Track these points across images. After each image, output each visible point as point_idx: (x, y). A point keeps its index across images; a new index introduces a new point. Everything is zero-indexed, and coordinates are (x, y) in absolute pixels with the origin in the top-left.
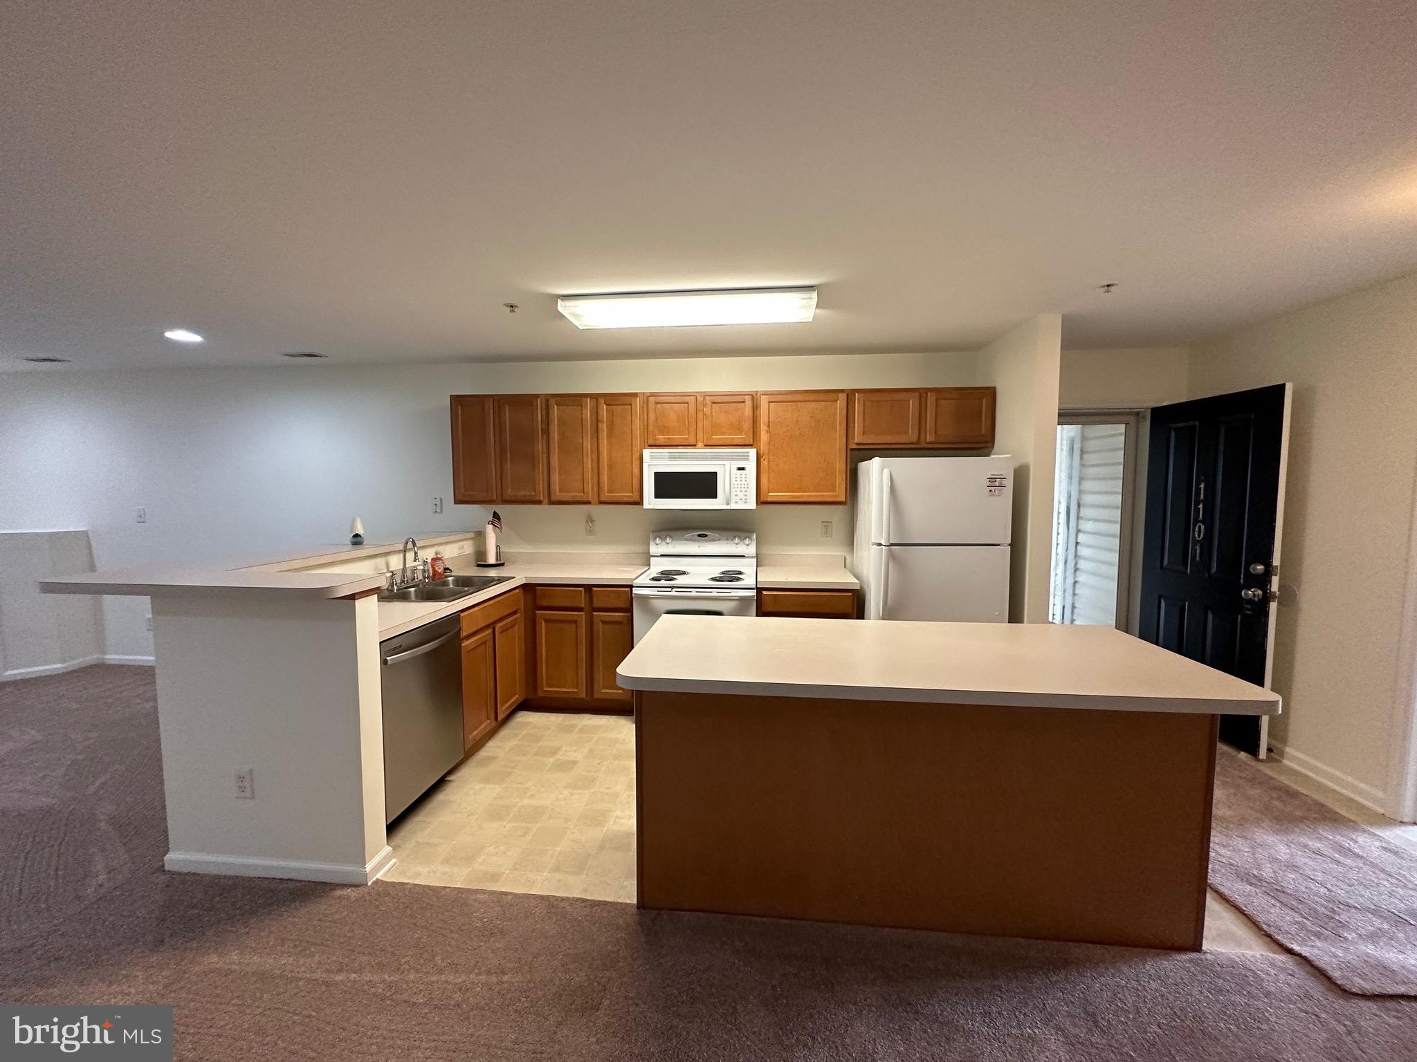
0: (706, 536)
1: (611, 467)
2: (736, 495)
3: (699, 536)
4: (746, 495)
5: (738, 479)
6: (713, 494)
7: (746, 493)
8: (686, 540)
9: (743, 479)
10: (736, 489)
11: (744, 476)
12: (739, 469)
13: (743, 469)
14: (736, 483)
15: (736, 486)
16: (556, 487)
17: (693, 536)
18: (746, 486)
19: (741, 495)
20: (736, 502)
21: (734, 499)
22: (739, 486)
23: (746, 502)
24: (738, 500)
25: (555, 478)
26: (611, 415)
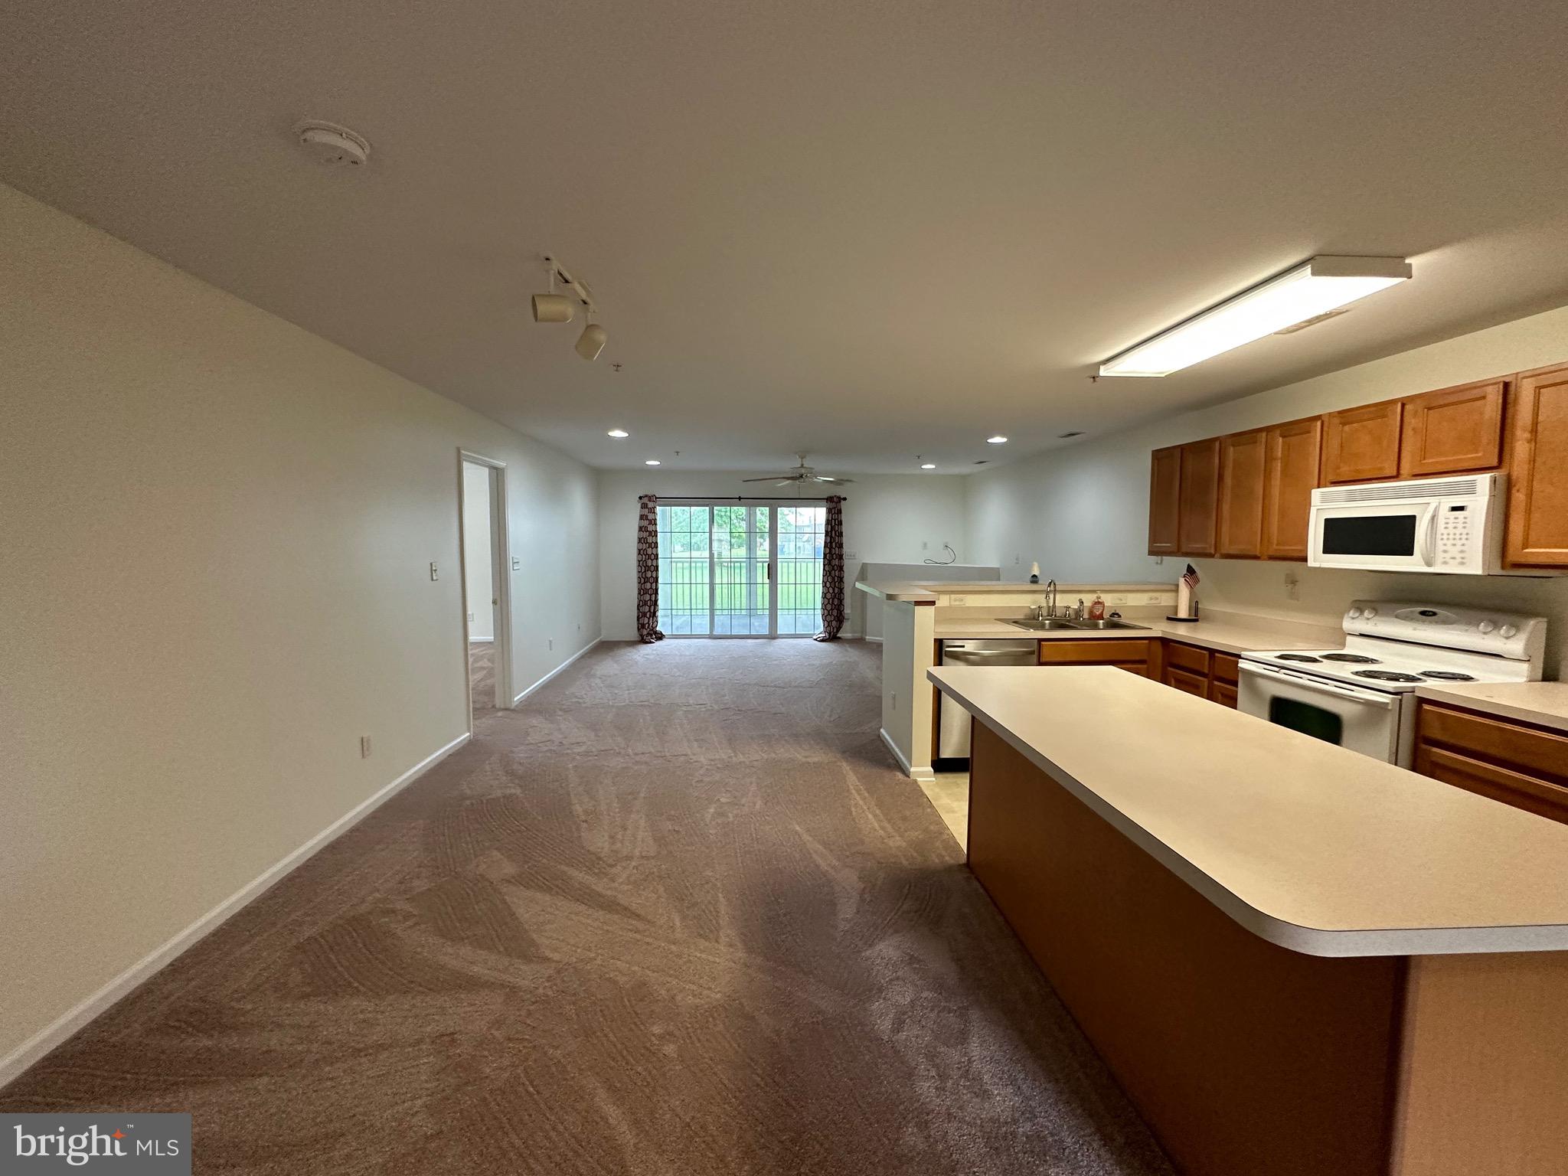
0: (1434, 614)
1: (1283, 514)
2: (1445, 551)
3: (1423, 613)
4: (1462, 552)
5: (1451, 526)
6: (1406, 548)
7: (1463, 548)
8: (1397, 617)
9: (1460, 526)
10: (1445, 541)
11: (1461, 520)
12: (1454, 509)
13: (1461, 508)
14: (1445, 532)
15: (1445, 537)
16: (1225, 538)
17: (1412, 612)
18: (1464, 536)
19: (1454, 551)
20: (1445, 563)
21: (1440, 556)
22: (1451, 537)
23: (1462, 563)
24: (1447, 560)
25: (1225, 529)
26: (1287, 448)
